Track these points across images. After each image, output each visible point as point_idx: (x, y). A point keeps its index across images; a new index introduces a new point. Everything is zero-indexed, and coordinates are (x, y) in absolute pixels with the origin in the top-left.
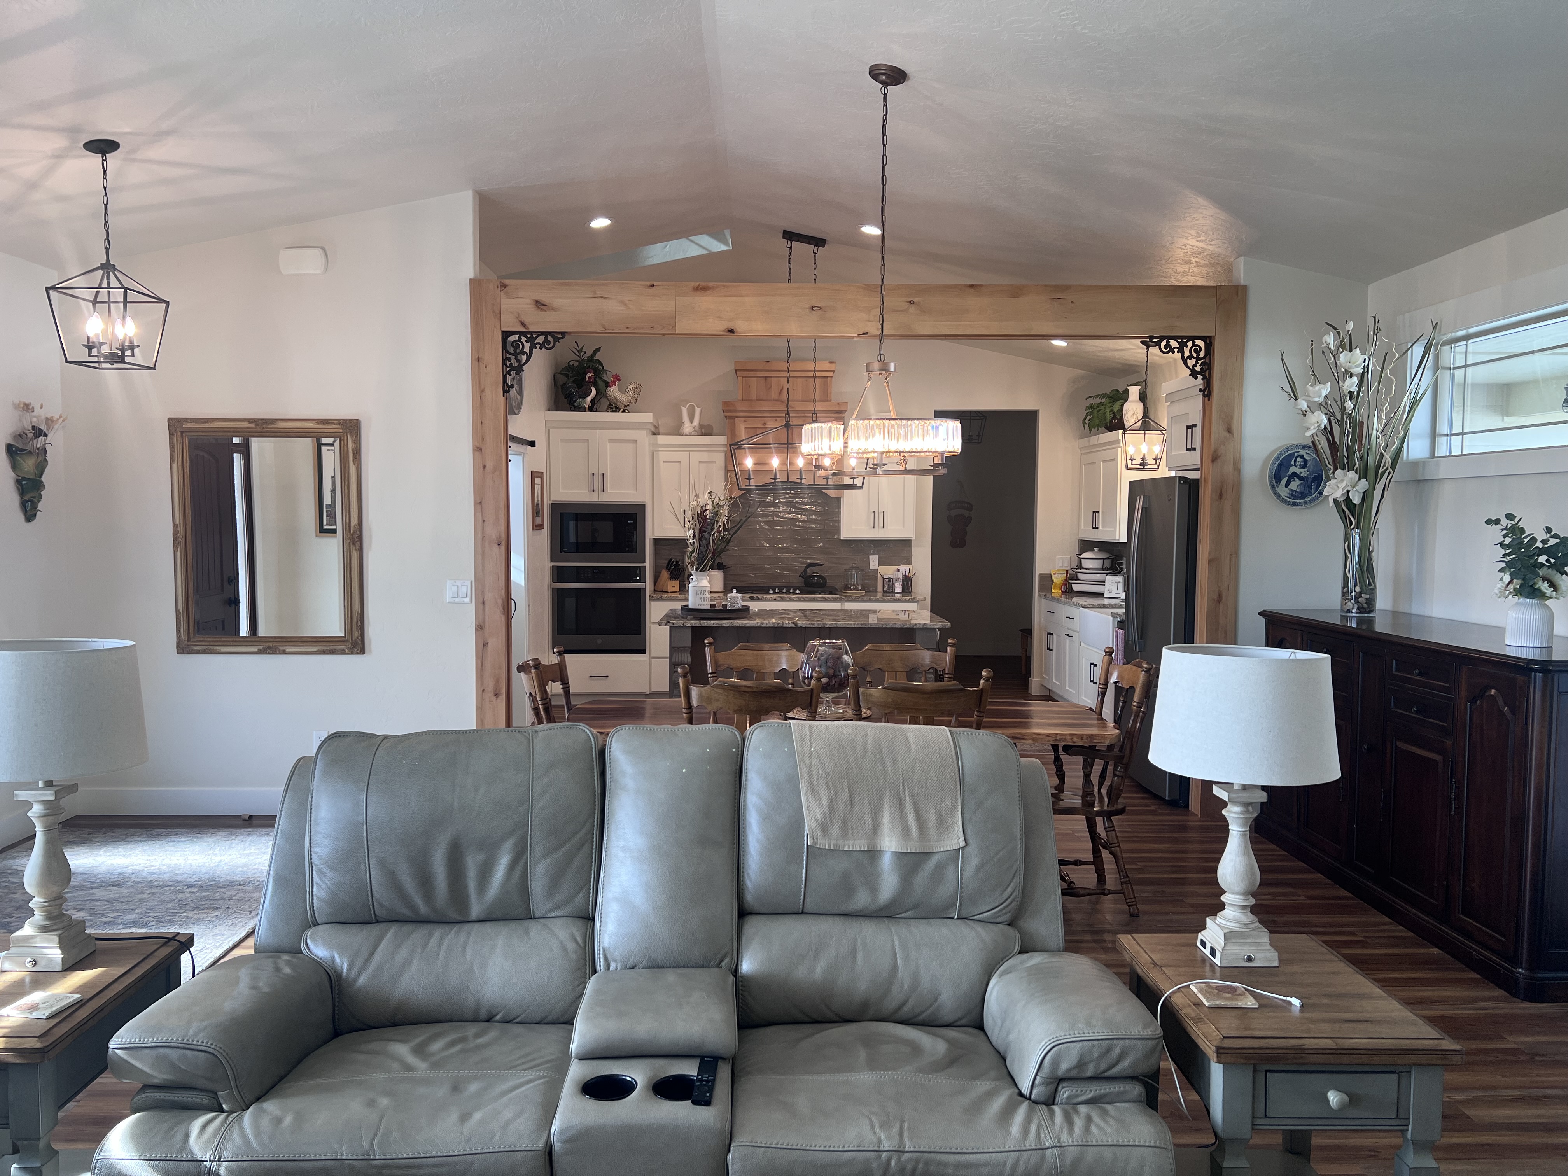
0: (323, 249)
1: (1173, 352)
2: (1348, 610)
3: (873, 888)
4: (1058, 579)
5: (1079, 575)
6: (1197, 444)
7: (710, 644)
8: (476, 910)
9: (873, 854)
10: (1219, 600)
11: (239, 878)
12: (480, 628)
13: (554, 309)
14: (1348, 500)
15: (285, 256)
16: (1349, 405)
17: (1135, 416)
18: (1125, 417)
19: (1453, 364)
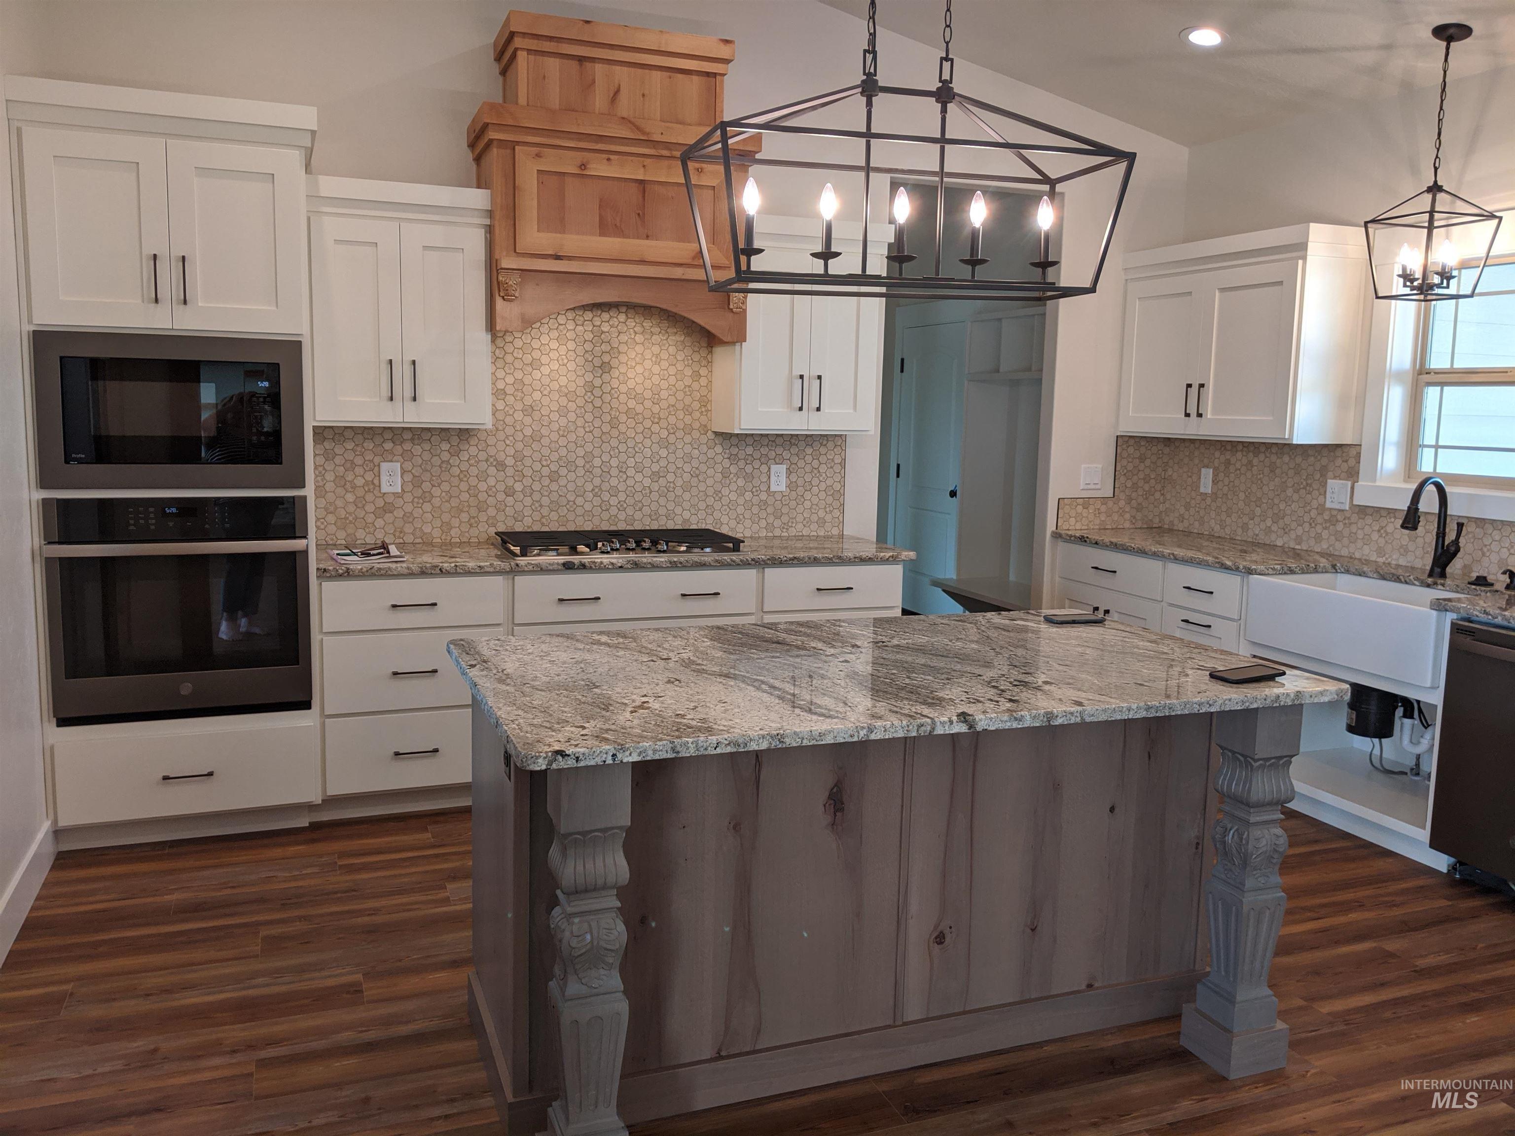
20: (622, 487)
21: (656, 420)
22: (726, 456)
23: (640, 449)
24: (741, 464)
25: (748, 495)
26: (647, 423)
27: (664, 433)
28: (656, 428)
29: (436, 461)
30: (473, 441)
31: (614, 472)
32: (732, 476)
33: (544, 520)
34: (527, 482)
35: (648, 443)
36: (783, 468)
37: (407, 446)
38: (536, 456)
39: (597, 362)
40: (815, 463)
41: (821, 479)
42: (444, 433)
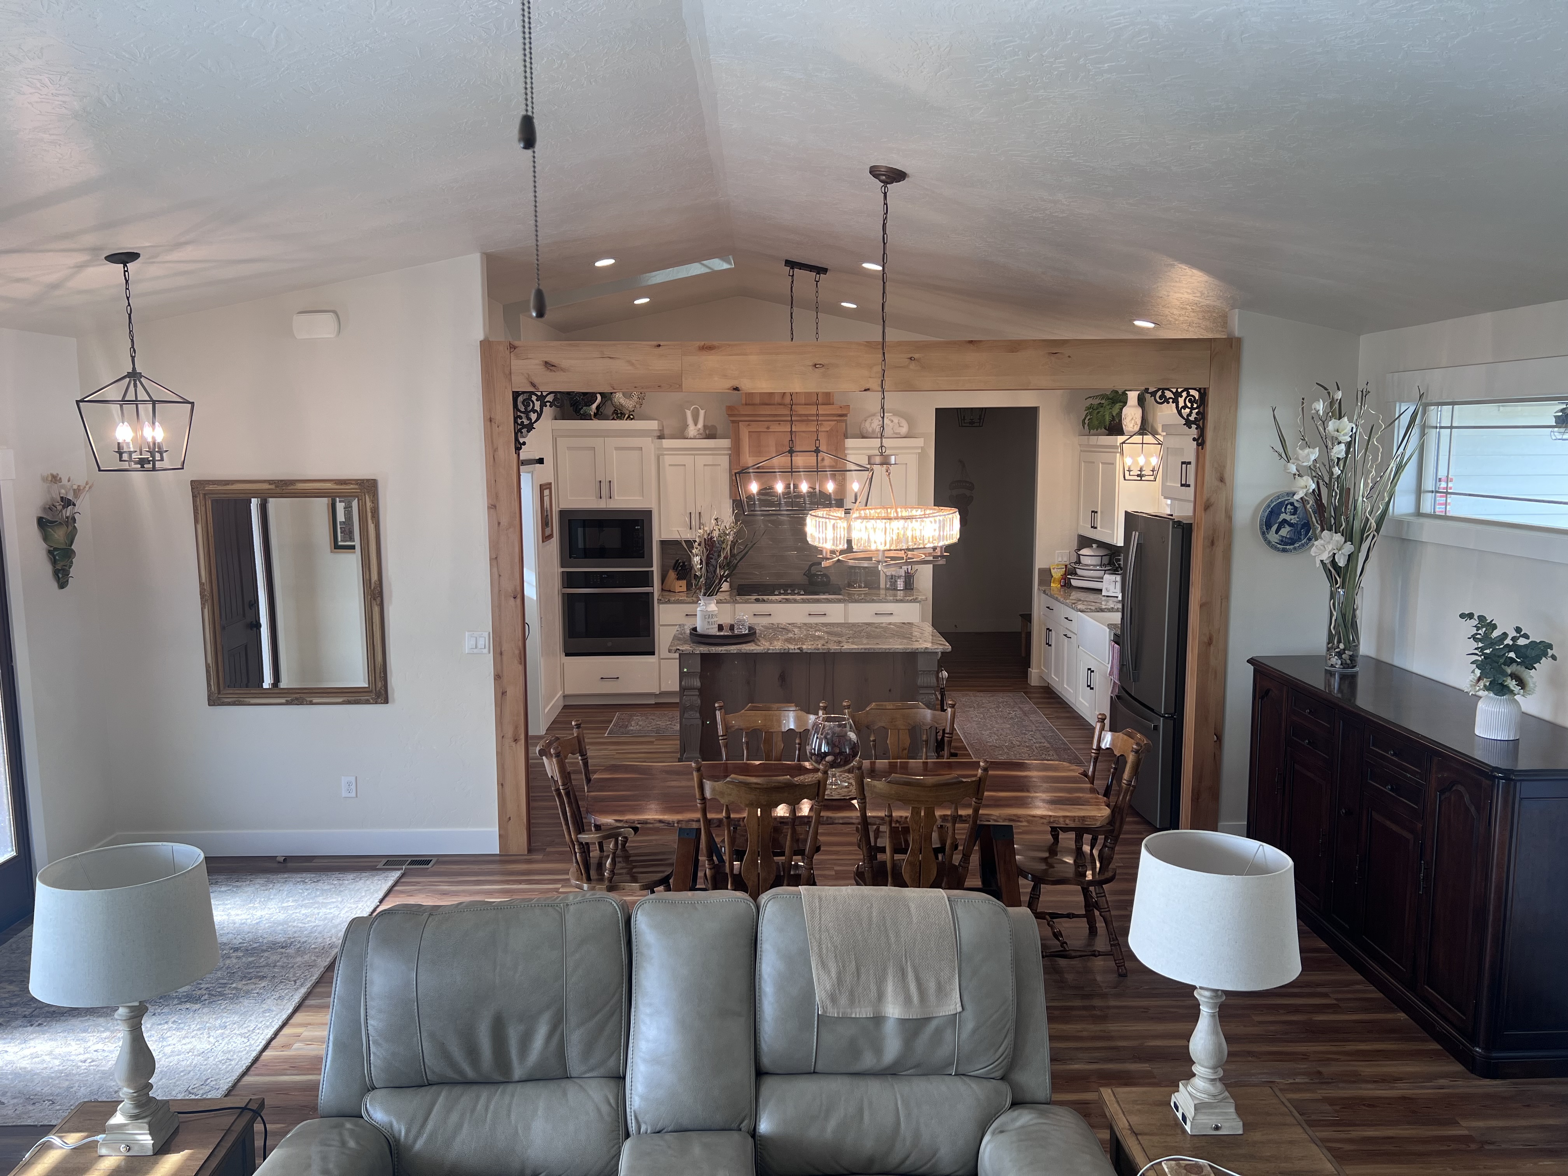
0: (335, 312)
1: (1168, 403)
2: (1332, 665)
3: (878, 1050)
4: (1057, 574)
5: (1077, 570)
6: (1191, 481)
7: (721, 708)
8: (518, 1072)
9: (878, 1020)
10: (1210, 642)
11: (281, 938)
12: (498, 677)
13: (563, 370)
14: (1333, 562)
15: (299, 321)
16: (1337, 471)
17: (1133, 421)
18: (1124, 422)
19: (1440, 423)
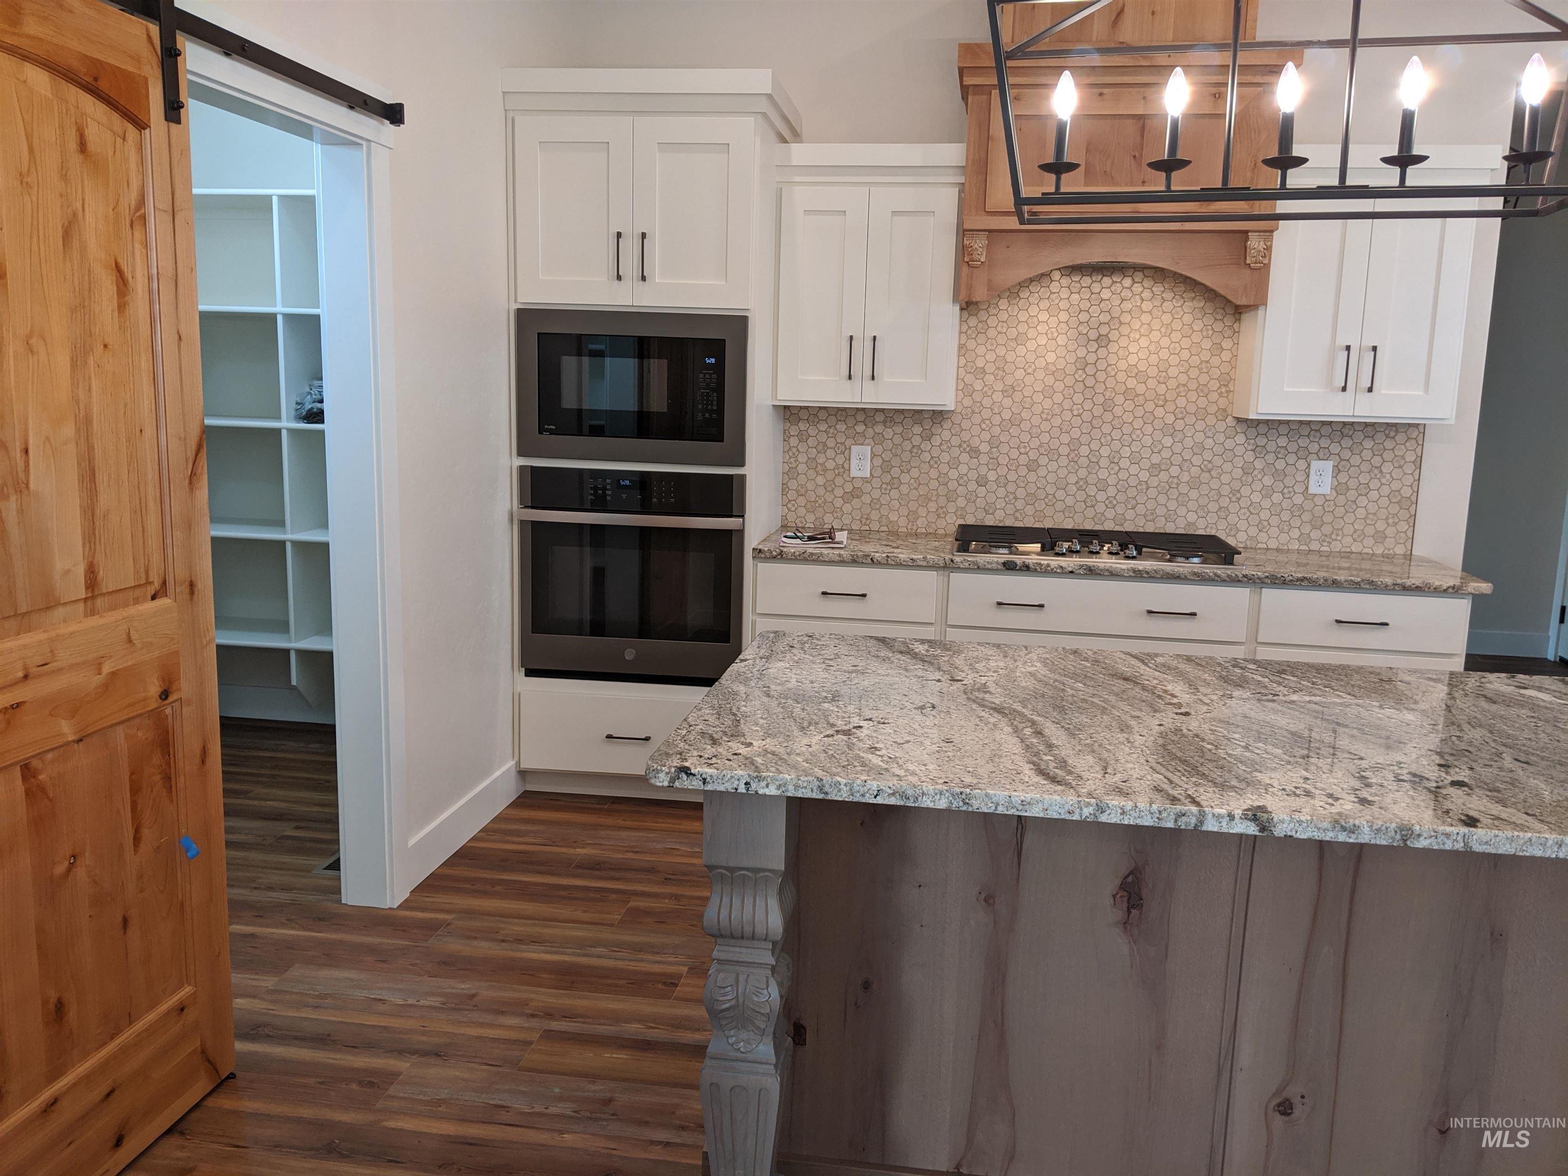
20: (1112, 480)
21: (1161, 403)
22: (1250, 448)
23: (1138, 436)
24: (1270, 458)
25: (1277, 498)
26: (1150, 406)
27: (1170, 419)
28: (1159, 412)
29: (907, 446)
30: (947, 425)
31: (1104, 462)
32: (1256, 472)
33: (1018, 514)
34: (1002, 471)
35: (1148, 429)
36: (1328, 466)
37: (879, 428)
38: (1014, 442)
39: (1093, 335)
40: (1377, 461)
41: (1384, 481)
42: (917, 415)
